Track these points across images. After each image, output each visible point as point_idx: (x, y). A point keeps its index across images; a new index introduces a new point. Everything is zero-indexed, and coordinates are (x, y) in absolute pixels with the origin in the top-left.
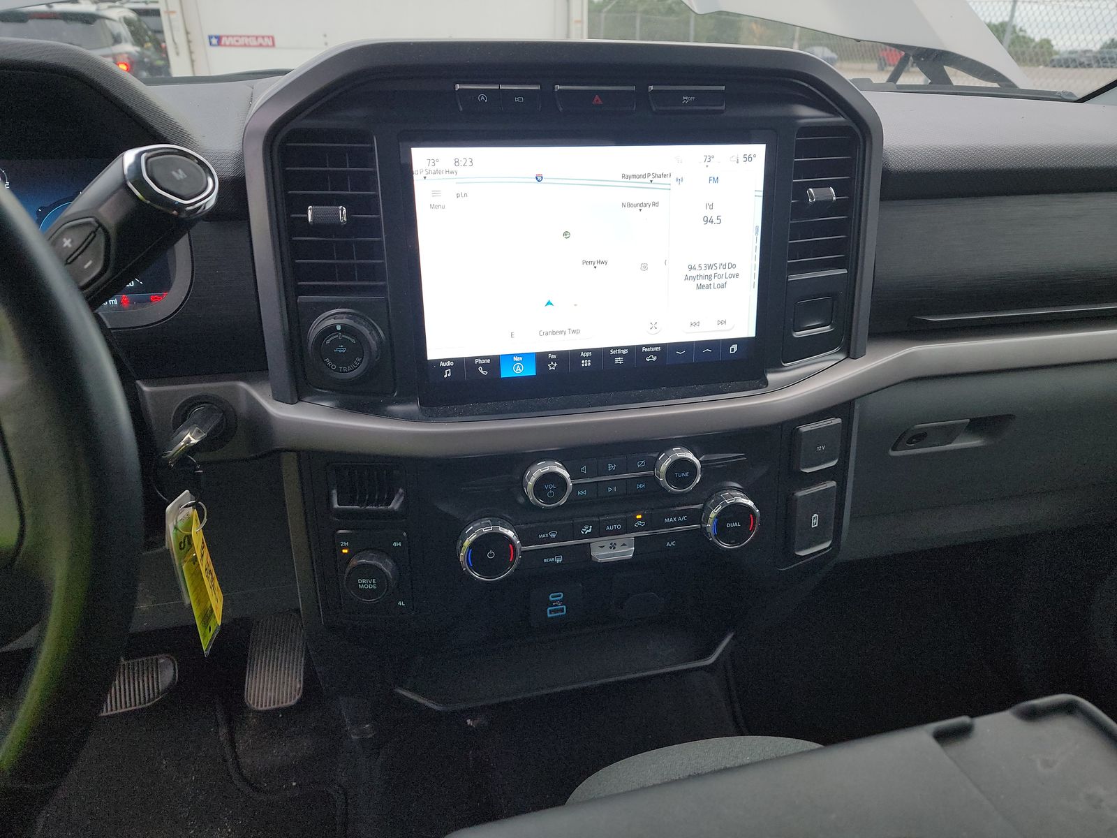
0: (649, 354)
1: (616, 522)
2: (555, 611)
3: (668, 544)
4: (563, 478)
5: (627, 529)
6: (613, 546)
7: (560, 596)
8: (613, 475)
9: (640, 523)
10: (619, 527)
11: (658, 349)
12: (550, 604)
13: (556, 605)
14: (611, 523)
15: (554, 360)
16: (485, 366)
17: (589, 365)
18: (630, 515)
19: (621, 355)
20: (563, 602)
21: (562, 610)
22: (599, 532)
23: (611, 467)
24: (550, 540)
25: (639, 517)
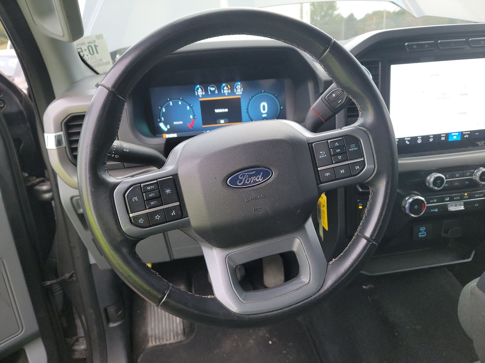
0: (465, 134)
1: (458, 196)
2: (421, 235)
3: (476, 205)
4: (442, 178)
5: (462, 198)
6: (456, 205)
7: (424, 229)
8: (457, 178)
9: (466, 197)
10: (459, 198)
11: (469, 133)
12: (420, 232)
13: (422, 232)
14: (456, 196)
15: (432, 138)
16: (409, 141)
17: (444, 139)
18: (463, 194)
19: (456, 135)
20: (425, 231)
21: (424, 234)
22: (452, 199)
23: (457, 175)
24: (434, 203)
25: (466, 194)
